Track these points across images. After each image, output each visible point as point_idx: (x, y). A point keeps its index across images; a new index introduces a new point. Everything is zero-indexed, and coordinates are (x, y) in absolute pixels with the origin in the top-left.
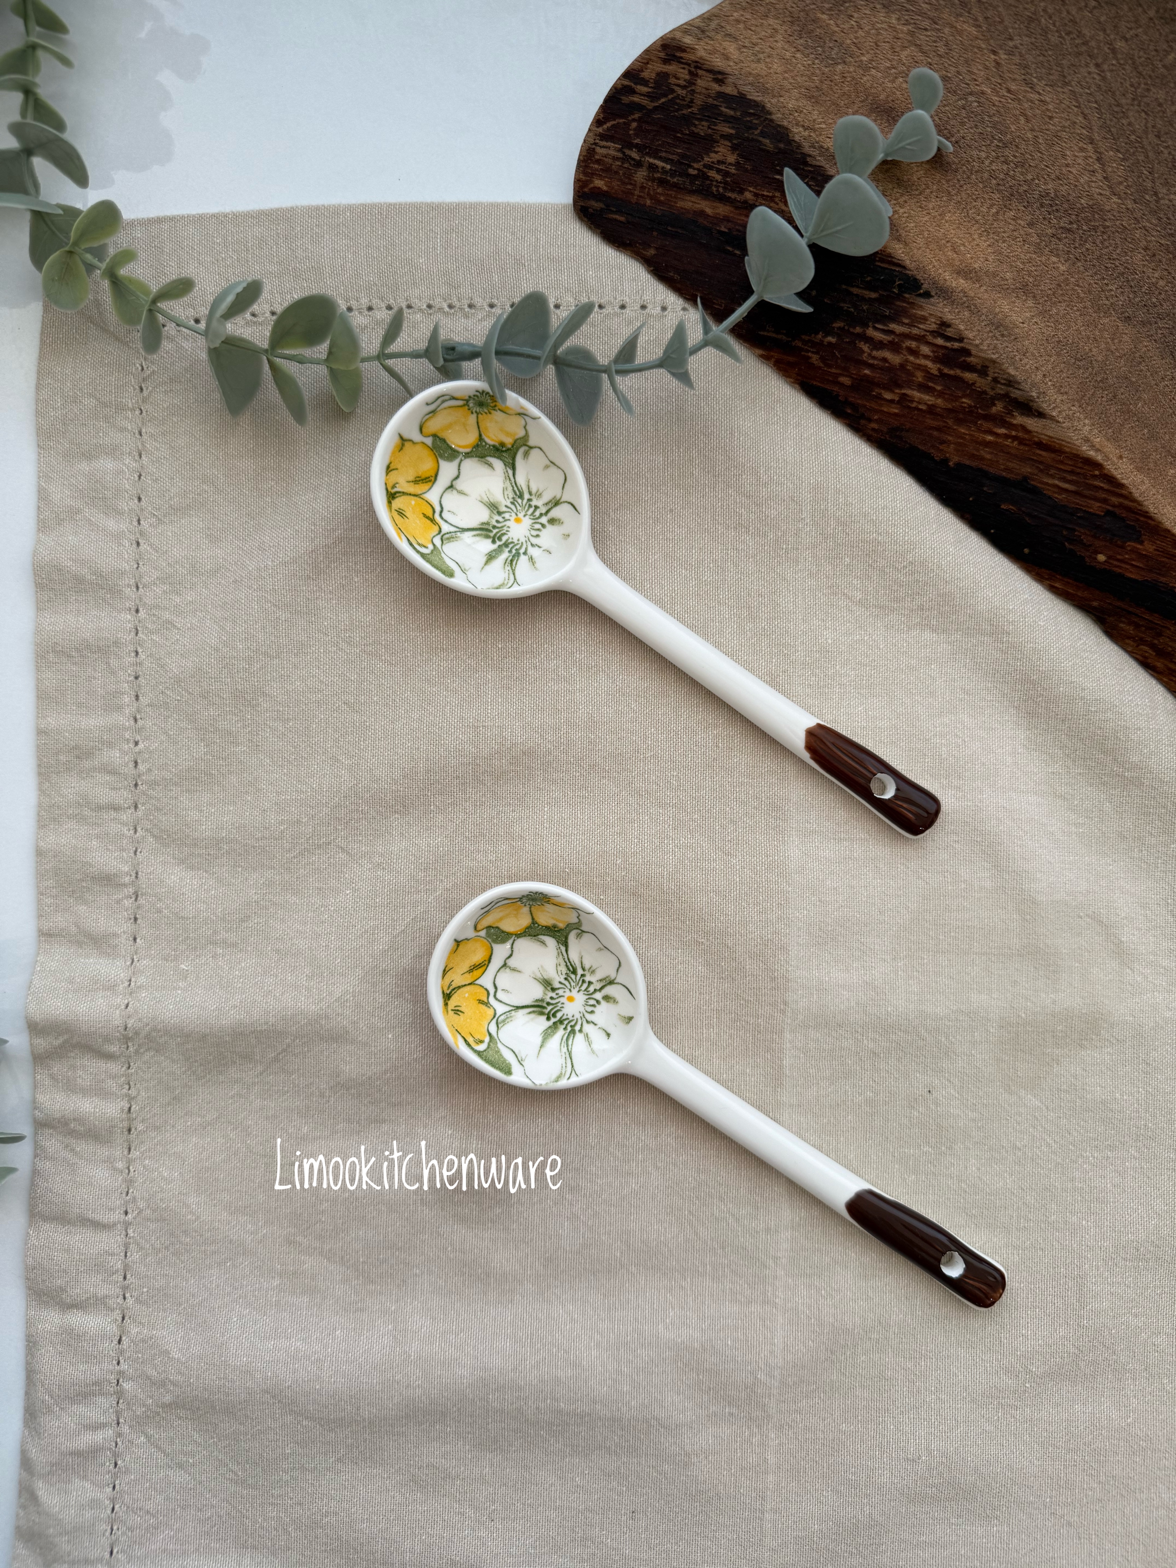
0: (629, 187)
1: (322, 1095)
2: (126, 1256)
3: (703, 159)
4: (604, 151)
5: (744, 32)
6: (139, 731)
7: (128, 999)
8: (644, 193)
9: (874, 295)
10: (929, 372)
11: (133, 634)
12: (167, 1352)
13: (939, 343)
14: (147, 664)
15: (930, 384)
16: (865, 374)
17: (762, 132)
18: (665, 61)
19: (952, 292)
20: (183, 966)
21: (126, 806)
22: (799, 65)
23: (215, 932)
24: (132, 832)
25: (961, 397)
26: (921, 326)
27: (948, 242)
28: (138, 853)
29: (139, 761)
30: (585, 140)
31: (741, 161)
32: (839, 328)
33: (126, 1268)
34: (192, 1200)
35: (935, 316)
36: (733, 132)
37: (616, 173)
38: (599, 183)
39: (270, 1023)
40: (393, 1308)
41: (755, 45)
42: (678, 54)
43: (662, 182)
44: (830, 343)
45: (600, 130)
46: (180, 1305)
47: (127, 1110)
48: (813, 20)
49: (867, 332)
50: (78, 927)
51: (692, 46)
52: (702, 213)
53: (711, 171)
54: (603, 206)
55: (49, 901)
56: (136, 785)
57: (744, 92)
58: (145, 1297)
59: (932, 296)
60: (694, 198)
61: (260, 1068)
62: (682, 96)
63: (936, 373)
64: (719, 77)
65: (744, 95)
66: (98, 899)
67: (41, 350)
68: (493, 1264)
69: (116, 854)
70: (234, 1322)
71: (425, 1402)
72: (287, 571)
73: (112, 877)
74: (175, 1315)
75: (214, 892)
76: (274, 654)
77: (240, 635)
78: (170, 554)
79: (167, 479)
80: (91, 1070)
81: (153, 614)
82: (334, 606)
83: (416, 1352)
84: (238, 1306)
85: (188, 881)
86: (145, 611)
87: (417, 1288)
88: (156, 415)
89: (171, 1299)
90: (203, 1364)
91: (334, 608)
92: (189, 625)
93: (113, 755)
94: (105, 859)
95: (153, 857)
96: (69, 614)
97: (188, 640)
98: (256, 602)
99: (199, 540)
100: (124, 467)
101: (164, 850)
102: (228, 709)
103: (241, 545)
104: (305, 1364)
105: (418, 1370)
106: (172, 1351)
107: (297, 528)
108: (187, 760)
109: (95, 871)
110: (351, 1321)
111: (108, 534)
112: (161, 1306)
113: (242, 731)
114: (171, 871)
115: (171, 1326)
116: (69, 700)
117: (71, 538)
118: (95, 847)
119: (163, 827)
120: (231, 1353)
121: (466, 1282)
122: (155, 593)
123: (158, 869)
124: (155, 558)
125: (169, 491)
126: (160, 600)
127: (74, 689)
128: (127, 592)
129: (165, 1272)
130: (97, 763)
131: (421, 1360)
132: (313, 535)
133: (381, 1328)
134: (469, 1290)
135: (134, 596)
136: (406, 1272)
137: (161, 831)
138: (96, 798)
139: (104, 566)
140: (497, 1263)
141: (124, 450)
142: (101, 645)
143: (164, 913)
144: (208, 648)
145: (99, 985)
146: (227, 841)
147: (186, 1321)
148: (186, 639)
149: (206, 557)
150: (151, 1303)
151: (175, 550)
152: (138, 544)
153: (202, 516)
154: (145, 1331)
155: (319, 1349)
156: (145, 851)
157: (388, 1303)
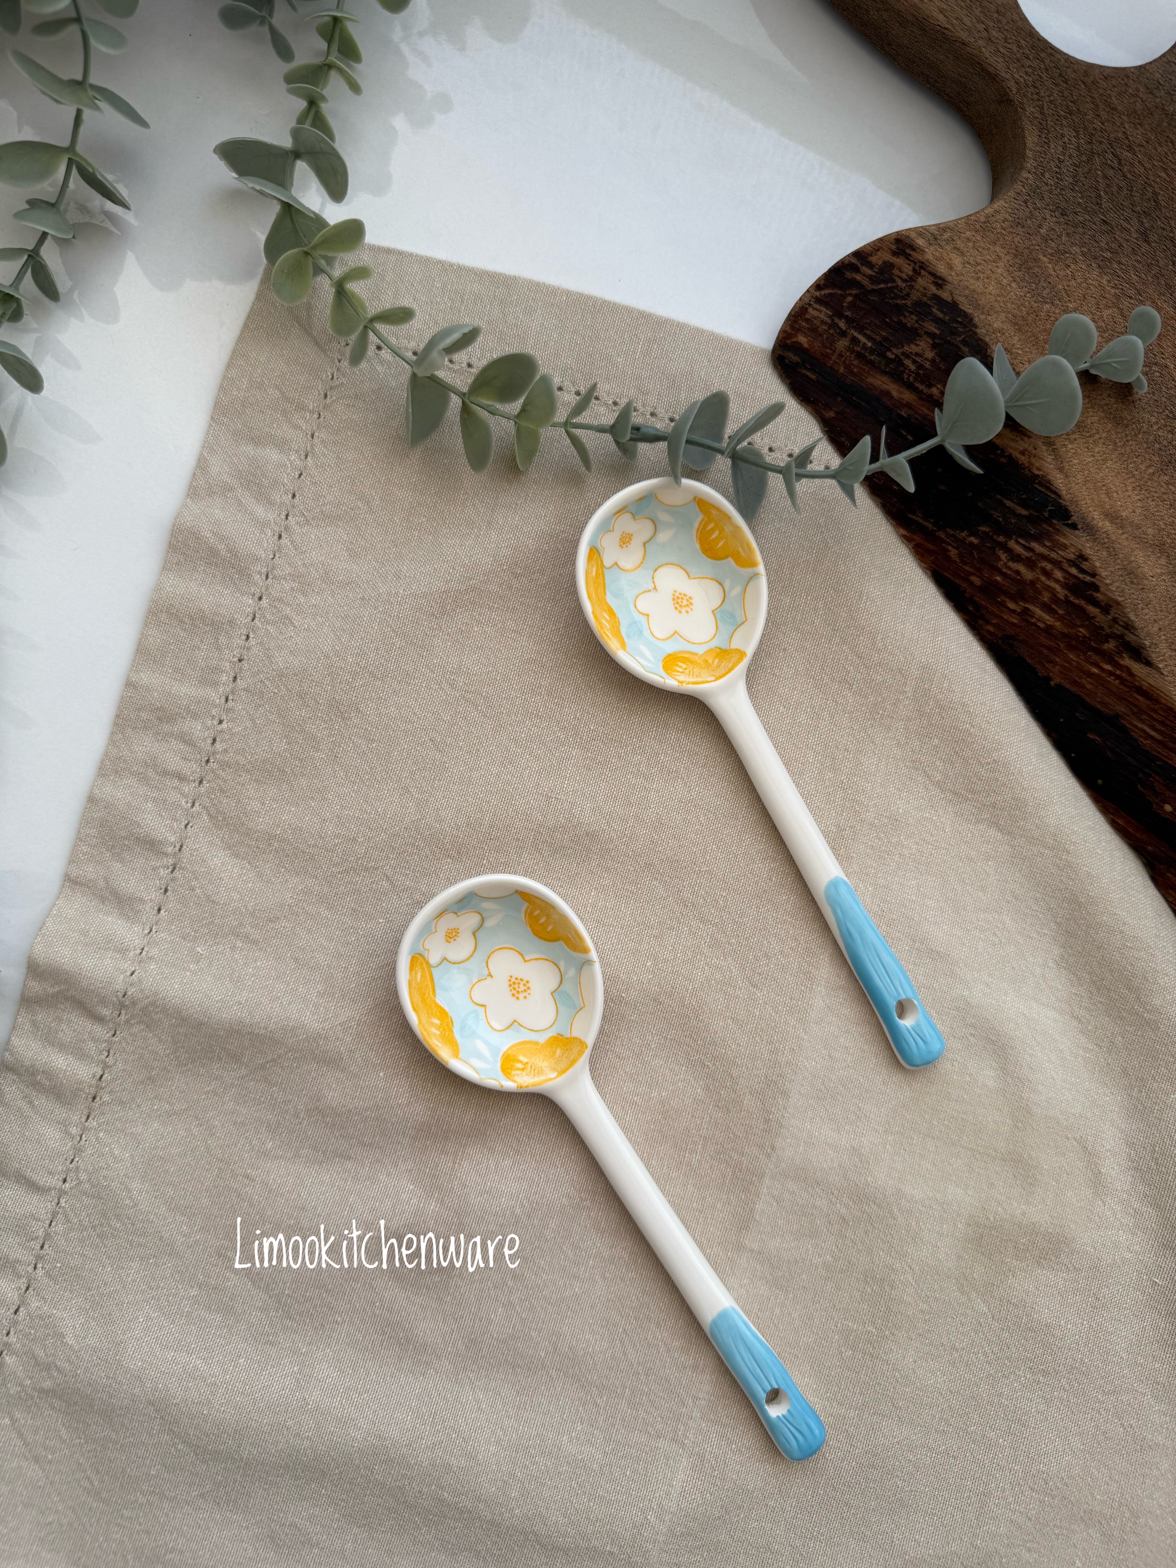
0: (828, 351)
1: (296, 1115)
2: (50, 1225)
3: (903, 347)
4: (816, 313)
5: (971, 250)
6: (228, 711)
7: (135, 967)
8: (841, 361)
9: (1024, 512)
10: (1055, 595)
11: (250, 618)
12: (62, 1336)
13: (1072, 572)
14: (255, 650)
15: (1054, 606)
16: (996, 580)
17: (963, 340)
18: (894, 254)
19: (1096, 531)
20: (199, 949)
21: (191, 778)
22: (1012, 294)
23: (241, 925)
24: (189, 805)
25: (1079, 626)
26: (1060, 553)
27: (1104, 485)
28: (189, 827)
29: (218, 739)
30: (800, 299)
31: (938, 360)
32: (984, 532)
33: (47, 1236)
34: (135, 1185)
35: (1076, 547)
36: (938, 332)
37: (821, 335)
38: (802, 339)
39: (269, 1029)
40: (304, 1350)
41: (978, 264)
42: (908, 251)
43: (860, 356)
44: (971, 544)
45: (818, 294)
46: (90, 1290)
47: (98, 1077)
48: (1034, 259)
49: (1009, 543)
50: (107, 882)
51: (922, 248)
52: (888, 394)
53: (907, 360)
54: (800, 361)
55: (85, 848)
56: (208, 761)
57: (957, 302)
58: (56, 1272)
59: (1078, 529)
60: (885, 379)
61: (243, 1071)
62: (901, 288)
63: (1062, 598)
64: (939, 281)
65: (958, 304)
66: (135, 860)
67: (242, 332)
68: (416, 1332)
69: (167, 822)
70: (139, 1322)
71: (309, 1457)
72: (415, 604)
73: (157, 843)
74: (81, 1300)
75: (250, 885)
76: (379, 676)
77: (354, 649)
78: (308, 555)
79: (326, 485)
80: (76, 1027)
81: (275, 606)
82: (448, 647)
83: (315, 1401)
84: (148, 1307)
85: (229, 867)
86: (267, 601)
87: (334, 1336)
88: (332, 423)
89: (82, 1282)
90: (95, 1358)
91: (448, 649)
92: (306, 626)
93: (194, 727)
94: (155, 823)
95: (202, 835)
96: (193, 582)
97: (301, 640)
98: (377, 624)
99: (339, 550)
100: (288, 462)
101: (215, 831)
102: (320, 714)
103: (377, 567)
104: (199, 1385)
105: (311, 1421)
106: (67, 1336)
107: (436, 566)
108: (265, 751)
109: (141, 833)
110: (258, 1352)
111: (254, 519)
112: (69, 1287)
113: (326, 739)
114: (215, 853)
115: (74, 1309)
116: (168, 662)
117: (217, 512)
118: (148, 810)
119: (221, 809)
120: (128, 1354)
121: (385, 1343)
122: (283, 587)
123: (203, 848)
124: (293, 555)
125: (324, 497)
126: (285, 594)
127: (176, 653)
128: (255, 578)
129: (84, 1252)
130: (176, 729)
131: (318, 1412)
132: (449, 578)
133: (287, 1368)
134: (385, 1352)
135: (261, 584)
136: (328, 1317)
137: (218, 812)
138: (165, 762)
139: (242, 547)
140: (421, 1332)
141: (293, 446)
142: (216, 620)
143: (196, 892)
144: (319, 653)
145: (111, 945)
146: (280, 839)
147: (91, 1308)
148: (299, 638)
149: (341, 568)
150: (60, 1281)
151: (314, 553)
152: (280, 537)
153: (348, 529)
154: (46, 1308)
155: (218, 1373)
156: (196, 827)
157: (300, 1344)
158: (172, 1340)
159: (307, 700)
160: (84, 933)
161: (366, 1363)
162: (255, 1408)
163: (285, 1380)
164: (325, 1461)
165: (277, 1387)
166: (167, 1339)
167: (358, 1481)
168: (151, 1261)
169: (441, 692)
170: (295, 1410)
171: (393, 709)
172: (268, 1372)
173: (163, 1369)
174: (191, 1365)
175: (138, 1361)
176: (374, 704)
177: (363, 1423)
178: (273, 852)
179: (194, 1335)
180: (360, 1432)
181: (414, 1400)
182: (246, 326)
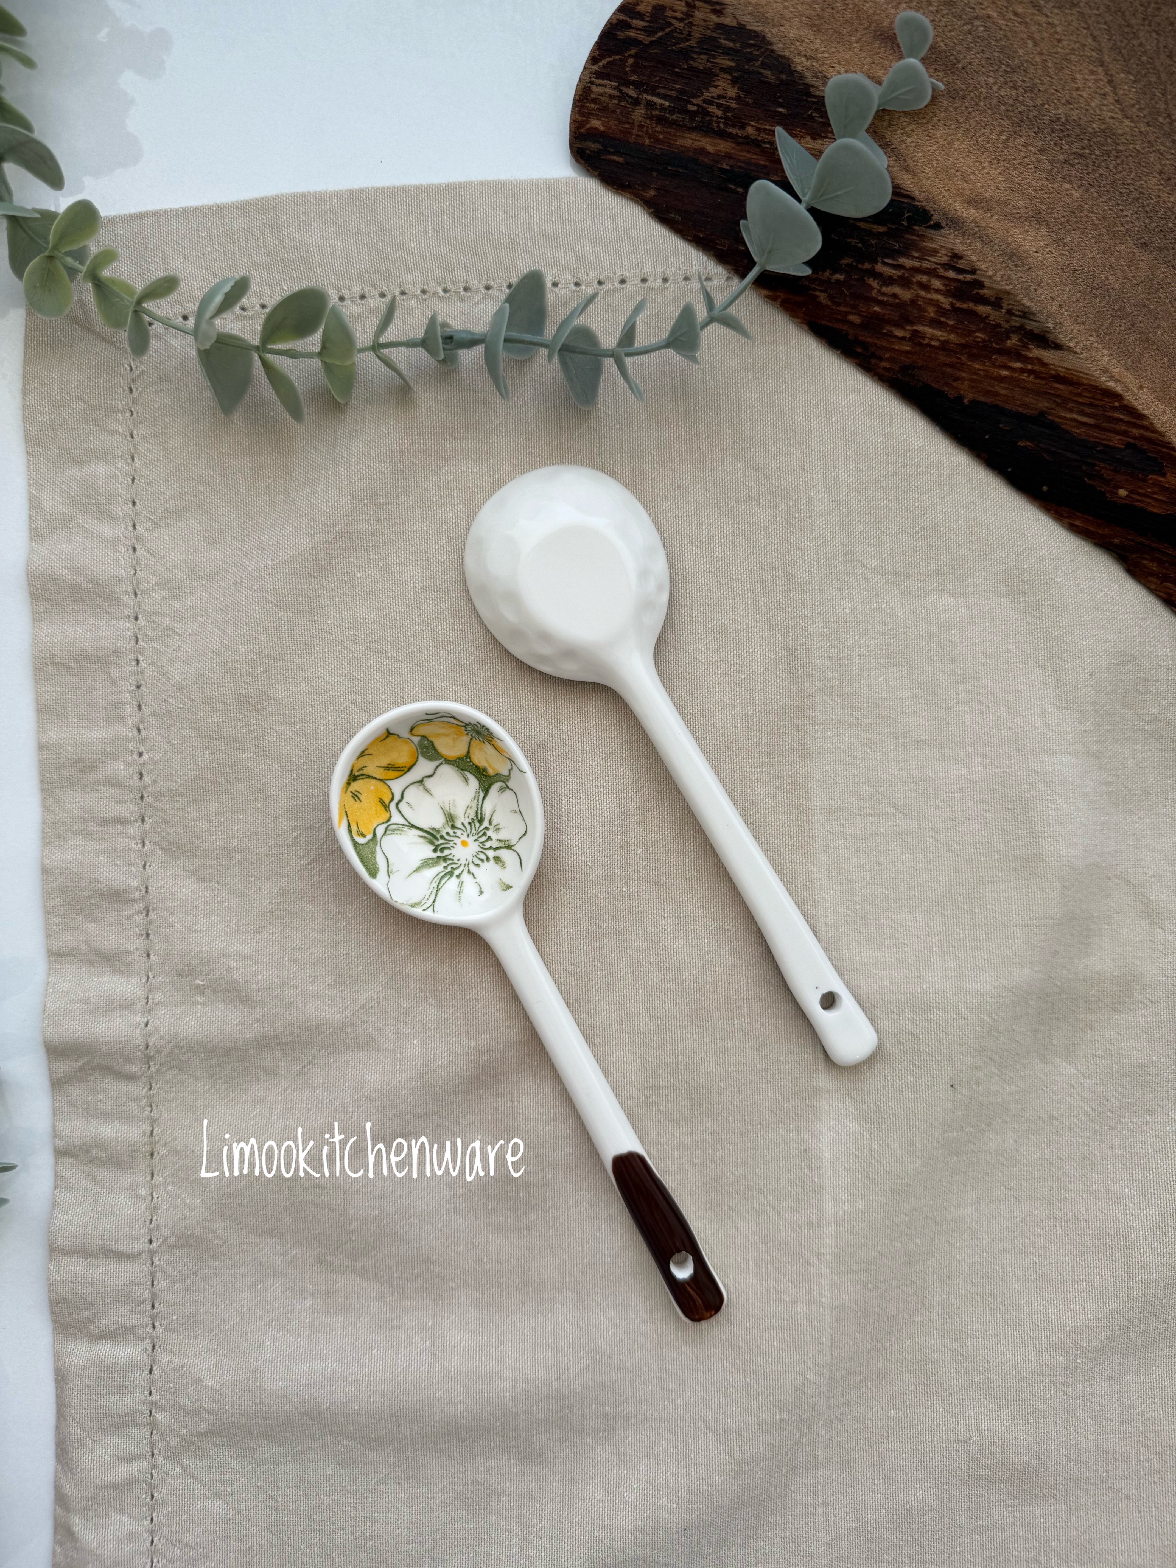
2: (153, 1285)
6: (143, 741)
7: (147, 1016)
11: (133, 642)
12: (200, 1380)
14: (149, 672)
20: (198, 982)
21: (132, 819)
23: (231, 945)
24: (140, 846)
28: (147, 867)
29: (143, 772)
33: (154, 1296)
34: (217, 1225)
39: (295, 1034)
40: (430, 1323)
46: (211, 1330)
47: (149, 1133)
50: (89, 946)
55: (57, 920)
58: (174, 1324)
61: (284, 1084)
66: (108, 916)
67: (25, 353)
68: (530, 1273)
69: (124, 869)
70: (268, 1346)
71: (468, 1419)
72: (287, 570)
73: (122, 893)
74: (206, 1342)
75: (227, 903)
76: (278, 656)
77: (242, 637)
78: (168, 558)
79: (161, 481)
80: (112, 1093)
81: (153, 621)
82: (337, 603)
83: (456, 1367)
84: (271, 1329)
85: (201, 893)
86: (144, 618)
87: (454, 1302)
88: (147, 416)
89: (202, 1325)
90: (238, 1391)
91: (337, 605)
92: (191, 631)
93: (117, 768)
94: (113, 874)
95: (162, 870)
96: (66, 624)
97: (190, 646)
98: (256, 604)
99: (197, 543)
100: (117, 471)
101: (174, 862)
102: (232, 715)
103: (240, 546)
104: (342, 1385)
105: (459, 1386)
106: (205, 1379)
107: (296, 524)
108: (192, 769)
109: (104, 888)
110: (387, 1338)
111: (103, 541)
112: (192, 1333)
113: (248, 737)
114: (182, 884)
115: (203, 1353)
116: (70, 713)
117: (64, 546)
118: (102, 863)
119: (172, 840)
120: (266, 1378)
121: (504, 1293)
122: (154, 599)
123: (168, 883)
124: (153, 563)
125: (164, 493)
126: (159, 606)
127: (75, 700)
128: (125, 599)
129: (194, 1298)
130: (101, 776)
131: (461, 1375)
132: (312, 531)
133: (419, 1345)
134: (507, 1301)
135: (132, 603)
136: (443, 1286)
137: (170, 843)
138: (102, 812)
139: (101, 573)
140: (535, 1272)
141: (116, 453)
142: (101, 655)
143: (176, 928)
144: (210, 653)
145: (115, 1004)
146: (239, 850)
147: (219, 1347)
148: (187, 645)
149: (205, 560)
150: (181, 1331)
151: (173, 554)
152: (134, 549)
153: (198, 517)
154: (177, 1360)
155: (356, 1369)
156: (154, 865)
157: (425, 1319)
158: (304, 1353)
159: (214, 704)
160: (86, 1002)
161: (493, 1317)
162: (402, 1390)
163: (422, 1356)
164: (484, 1418)
165: (416, 1365)
166: (298, 1352)
167: (521, 1426)
168: (259, 1287)
169: (345, 652)
170: (440, 1380)
171: (304, 685)
172: (402, 1354)
173: (304, 1381)
174: (329, 1370)
175: (278, 1381)
176: (283, 686)
177: (508, 1372)
178: (237, 864)
179: (322, 1341)
180: (508, 1381)
181: (550, 1337)
182: (27, 346)
